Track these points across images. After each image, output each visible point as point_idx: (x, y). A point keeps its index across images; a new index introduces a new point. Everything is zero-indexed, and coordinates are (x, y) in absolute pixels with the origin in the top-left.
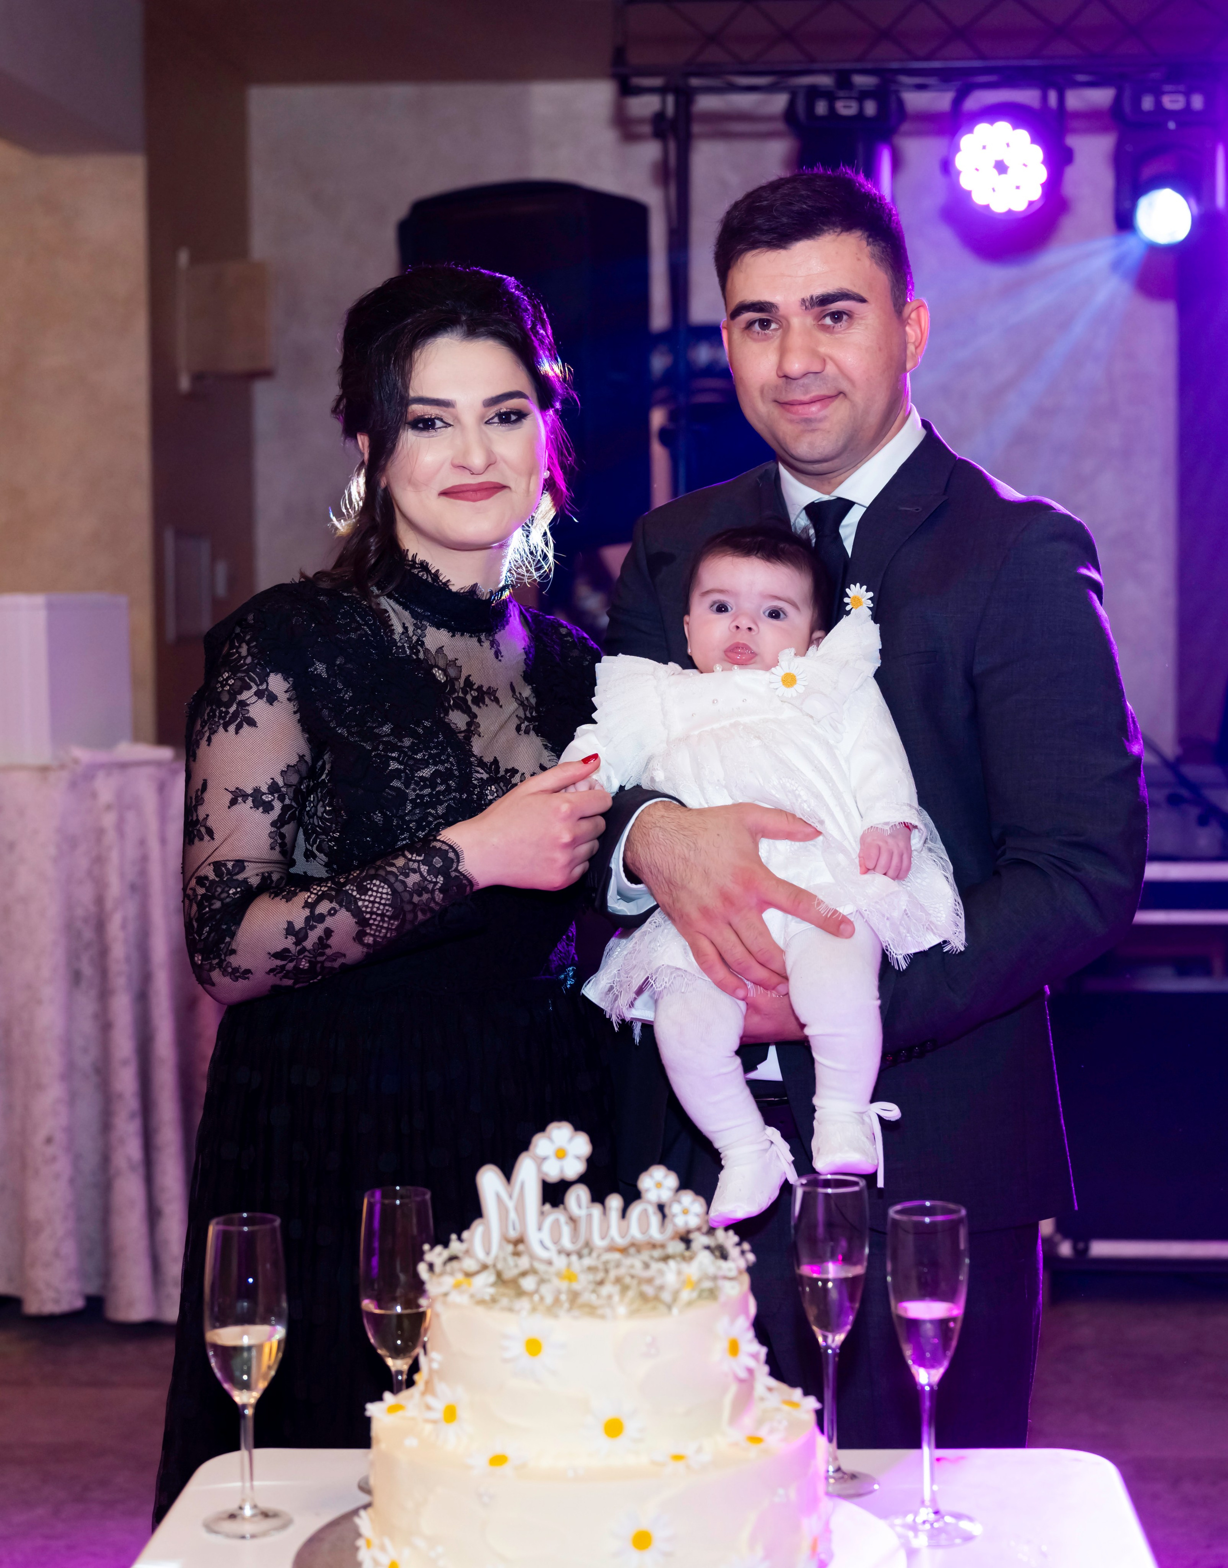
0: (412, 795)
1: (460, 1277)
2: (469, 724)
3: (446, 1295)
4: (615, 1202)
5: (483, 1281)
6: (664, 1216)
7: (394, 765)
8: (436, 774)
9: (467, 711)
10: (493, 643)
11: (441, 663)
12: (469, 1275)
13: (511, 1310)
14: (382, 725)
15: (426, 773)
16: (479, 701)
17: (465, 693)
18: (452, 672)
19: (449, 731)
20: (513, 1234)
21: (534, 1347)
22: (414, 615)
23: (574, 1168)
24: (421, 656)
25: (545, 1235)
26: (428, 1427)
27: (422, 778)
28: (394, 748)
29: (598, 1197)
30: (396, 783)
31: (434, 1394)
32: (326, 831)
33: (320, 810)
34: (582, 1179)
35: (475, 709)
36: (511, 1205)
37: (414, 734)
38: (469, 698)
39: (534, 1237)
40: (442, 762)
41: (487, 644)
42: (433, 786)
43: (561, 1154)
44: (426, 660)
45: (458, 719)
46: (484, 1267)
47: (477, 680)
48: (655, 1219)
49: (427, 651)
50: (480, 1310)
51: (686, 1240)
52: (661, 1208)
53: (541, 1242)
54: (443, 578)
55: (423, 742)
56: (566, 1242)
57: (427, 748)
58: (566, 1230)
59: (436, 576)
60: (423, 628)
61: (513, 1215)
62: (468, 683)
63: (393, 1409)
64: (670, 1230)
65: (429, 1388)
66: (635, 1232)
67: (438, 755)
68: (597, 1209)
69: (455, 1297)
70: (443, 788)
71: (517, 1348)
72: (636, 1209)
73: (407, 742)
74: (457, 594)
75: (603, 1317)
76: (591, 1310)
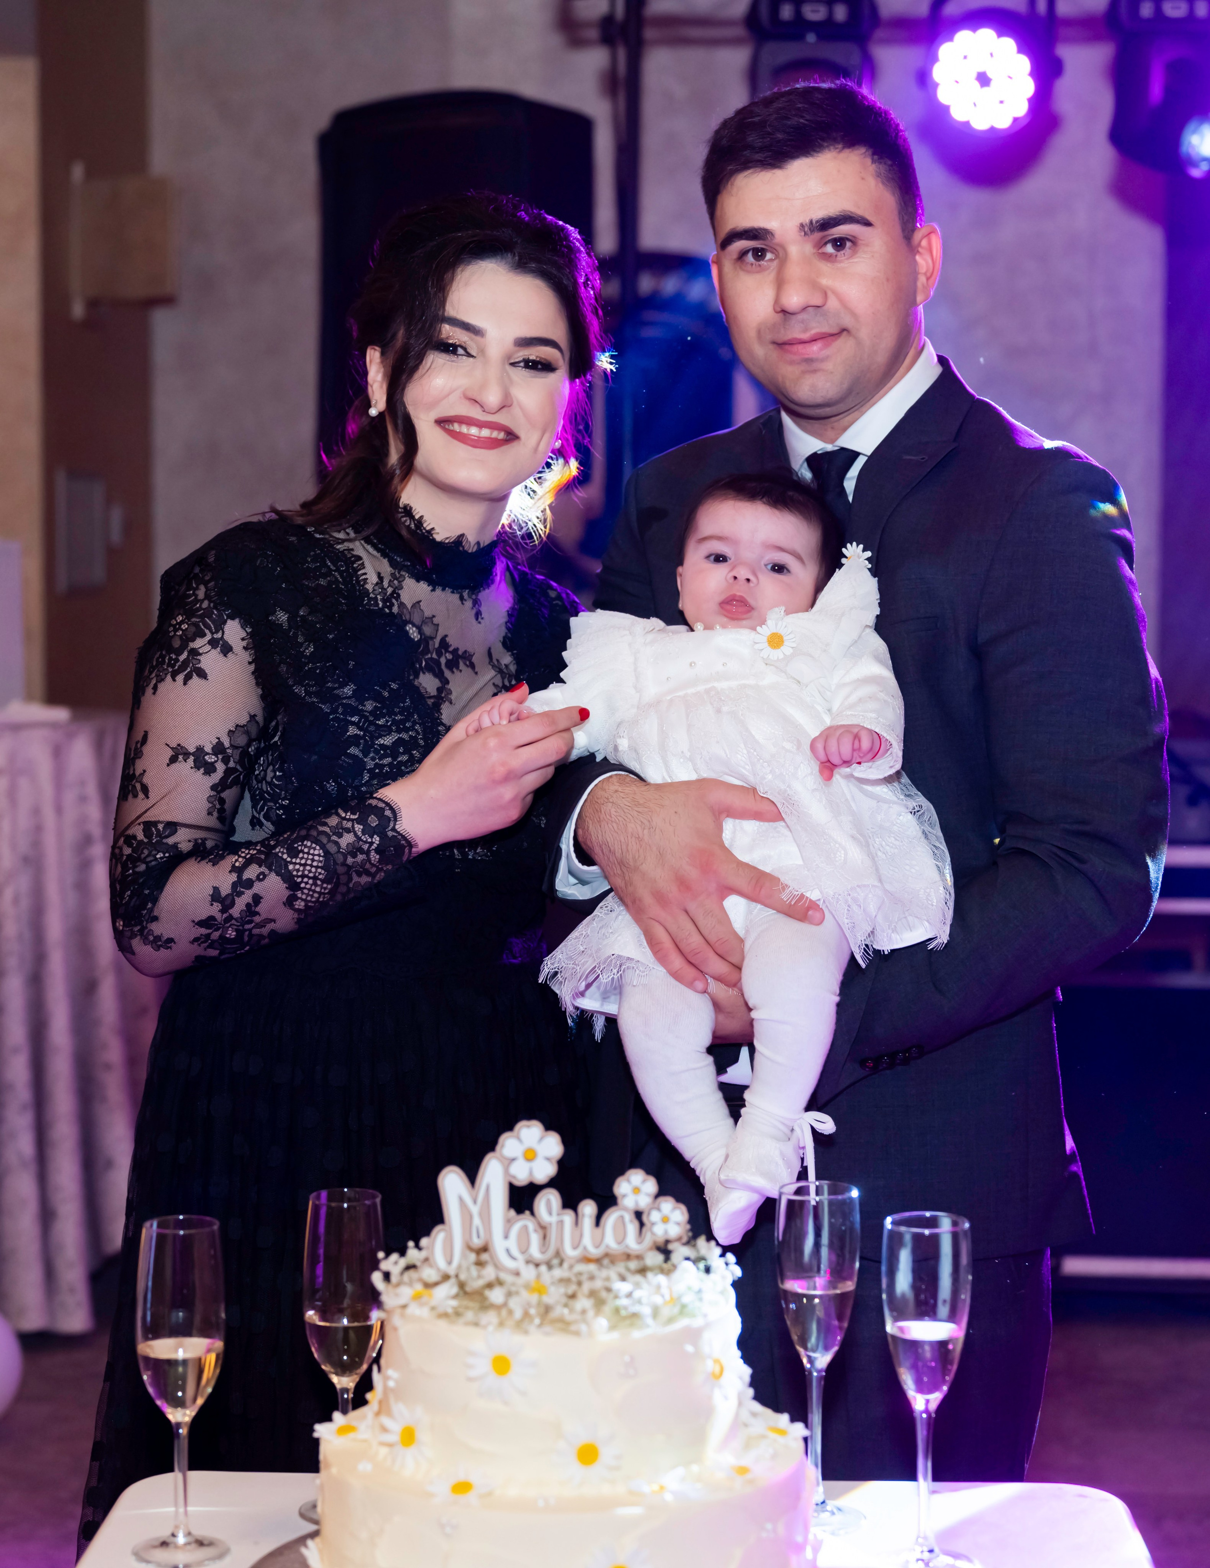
0: (370, 764)
1: (419, 1287)
2: (440, 690)
3: (404, 1307)
4: (588, 1208)
5: (444, 1293)
6: (642, 1225)
7: (352, 731)
8: (399, 742)
9: (439, 675)
10: (476, 603)
11: (417, 619)
12: (428, 1286)
13: (476, 1324)
14: (343, 685)
15: (387, 741)
16: (452, 665)
17: (440, 654)
18: (428, 630)
19: (417, 694)
20: (477, 1242)
21: (501, 1365)
22: (393, 563)
23: (544, 1171)
24: (395, 609)
25: (512, 1243)
26: (384, 1451)
27: (383, 746)
28: (355, 711)
29: (570, 1203)
30: (353, 750)
31: (389, 1414)
32: (275, 798)
33: (270, 774)
34: (552, 1183)
35: (447, 673)
36: (475, 1210)
37: (377, 698)
38: (443, 661)
39: (499, 1245)
40: (407, 730)
41: (469, 603)
42: (395, 756)
43: (530, 1155)
44: (400, 615)
45: (428, 683)
46: (446, 1277)
47: (453, 642)
48: (632, 1227)
49: (402, 605)
50: (442, 1324)
51: (664, 1250)
52: (638, 1215)
53: (508, 1251)
54: (427, 526)
55: (386, 707)
56: (535, 1252)
57: (391, 713)
58: (535, 1239)
59: (419, 523)
60: (401, 580)
61: (477, 1221)
62: (444, 644)
63: (343, 1430)
64: (648, 1240)
65: (384, 1409)
66: (610, 1241)
67: (403, 722)
68: (568, 1217)
69: (414, 1310)
70: (405, 758)
71: (482, 1366)
72: (611, 1217)
73: (369, 706)
74: (441, 543)
75: (577, 1333)
76: (564, 1325)
